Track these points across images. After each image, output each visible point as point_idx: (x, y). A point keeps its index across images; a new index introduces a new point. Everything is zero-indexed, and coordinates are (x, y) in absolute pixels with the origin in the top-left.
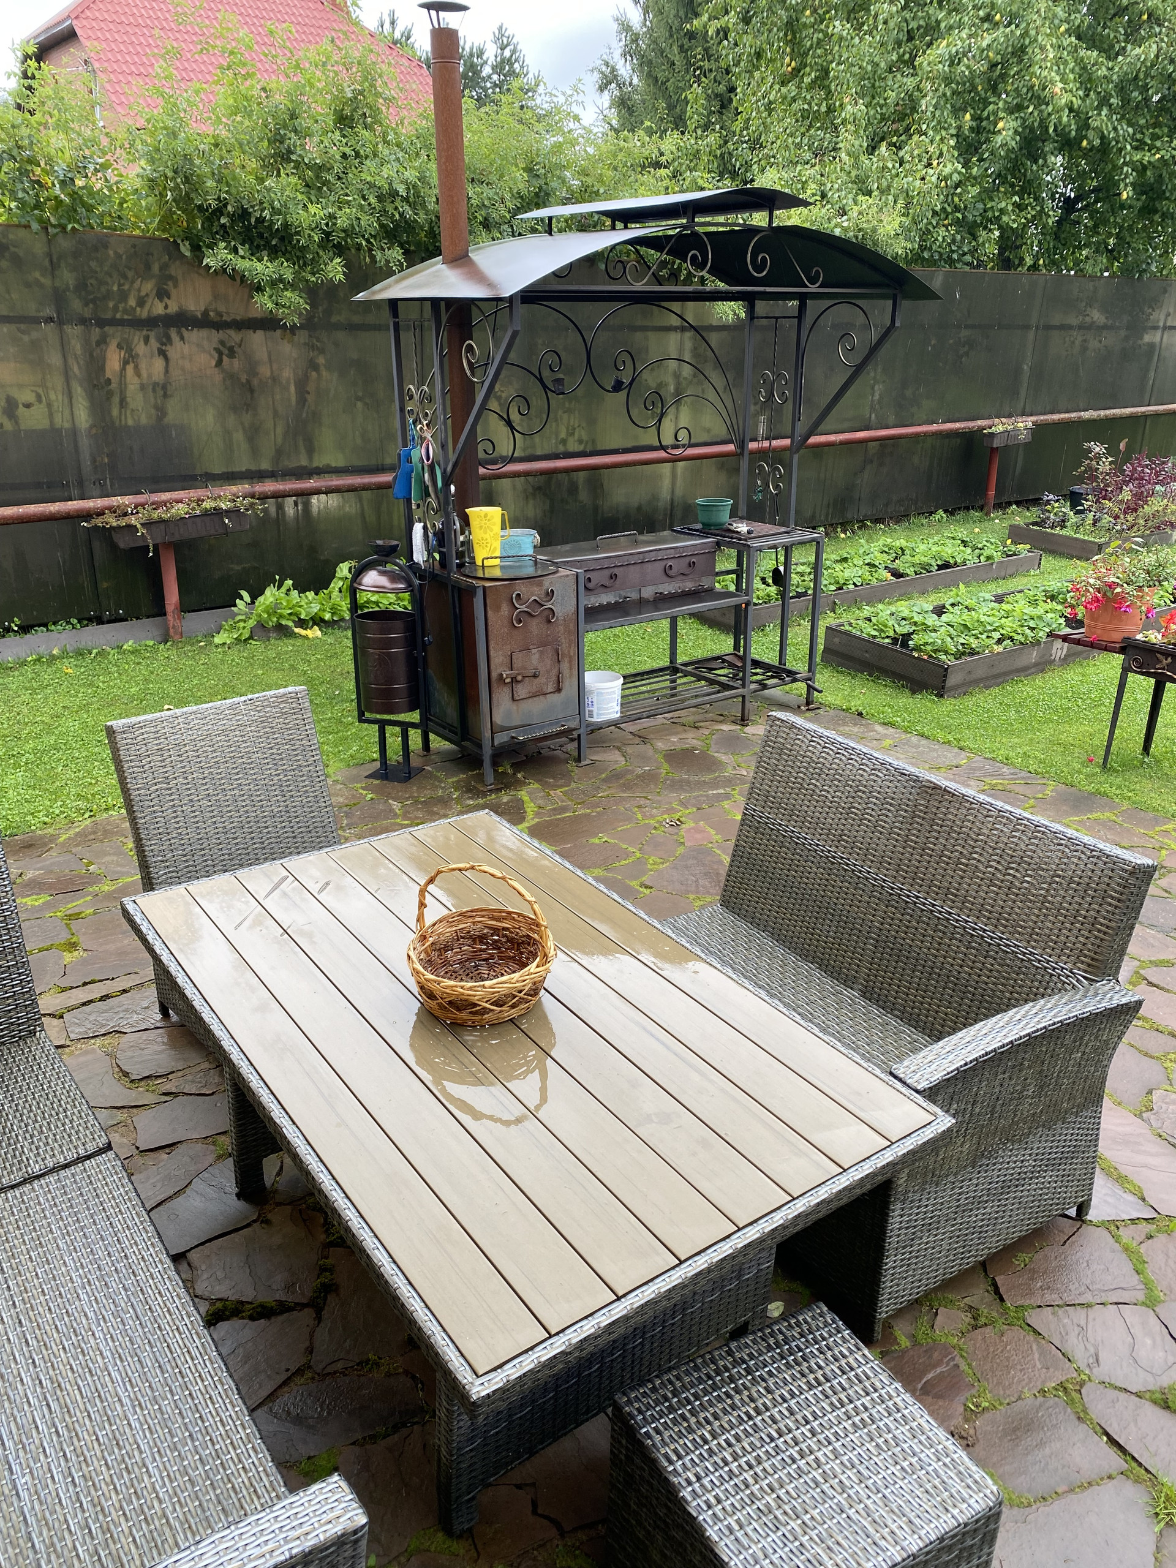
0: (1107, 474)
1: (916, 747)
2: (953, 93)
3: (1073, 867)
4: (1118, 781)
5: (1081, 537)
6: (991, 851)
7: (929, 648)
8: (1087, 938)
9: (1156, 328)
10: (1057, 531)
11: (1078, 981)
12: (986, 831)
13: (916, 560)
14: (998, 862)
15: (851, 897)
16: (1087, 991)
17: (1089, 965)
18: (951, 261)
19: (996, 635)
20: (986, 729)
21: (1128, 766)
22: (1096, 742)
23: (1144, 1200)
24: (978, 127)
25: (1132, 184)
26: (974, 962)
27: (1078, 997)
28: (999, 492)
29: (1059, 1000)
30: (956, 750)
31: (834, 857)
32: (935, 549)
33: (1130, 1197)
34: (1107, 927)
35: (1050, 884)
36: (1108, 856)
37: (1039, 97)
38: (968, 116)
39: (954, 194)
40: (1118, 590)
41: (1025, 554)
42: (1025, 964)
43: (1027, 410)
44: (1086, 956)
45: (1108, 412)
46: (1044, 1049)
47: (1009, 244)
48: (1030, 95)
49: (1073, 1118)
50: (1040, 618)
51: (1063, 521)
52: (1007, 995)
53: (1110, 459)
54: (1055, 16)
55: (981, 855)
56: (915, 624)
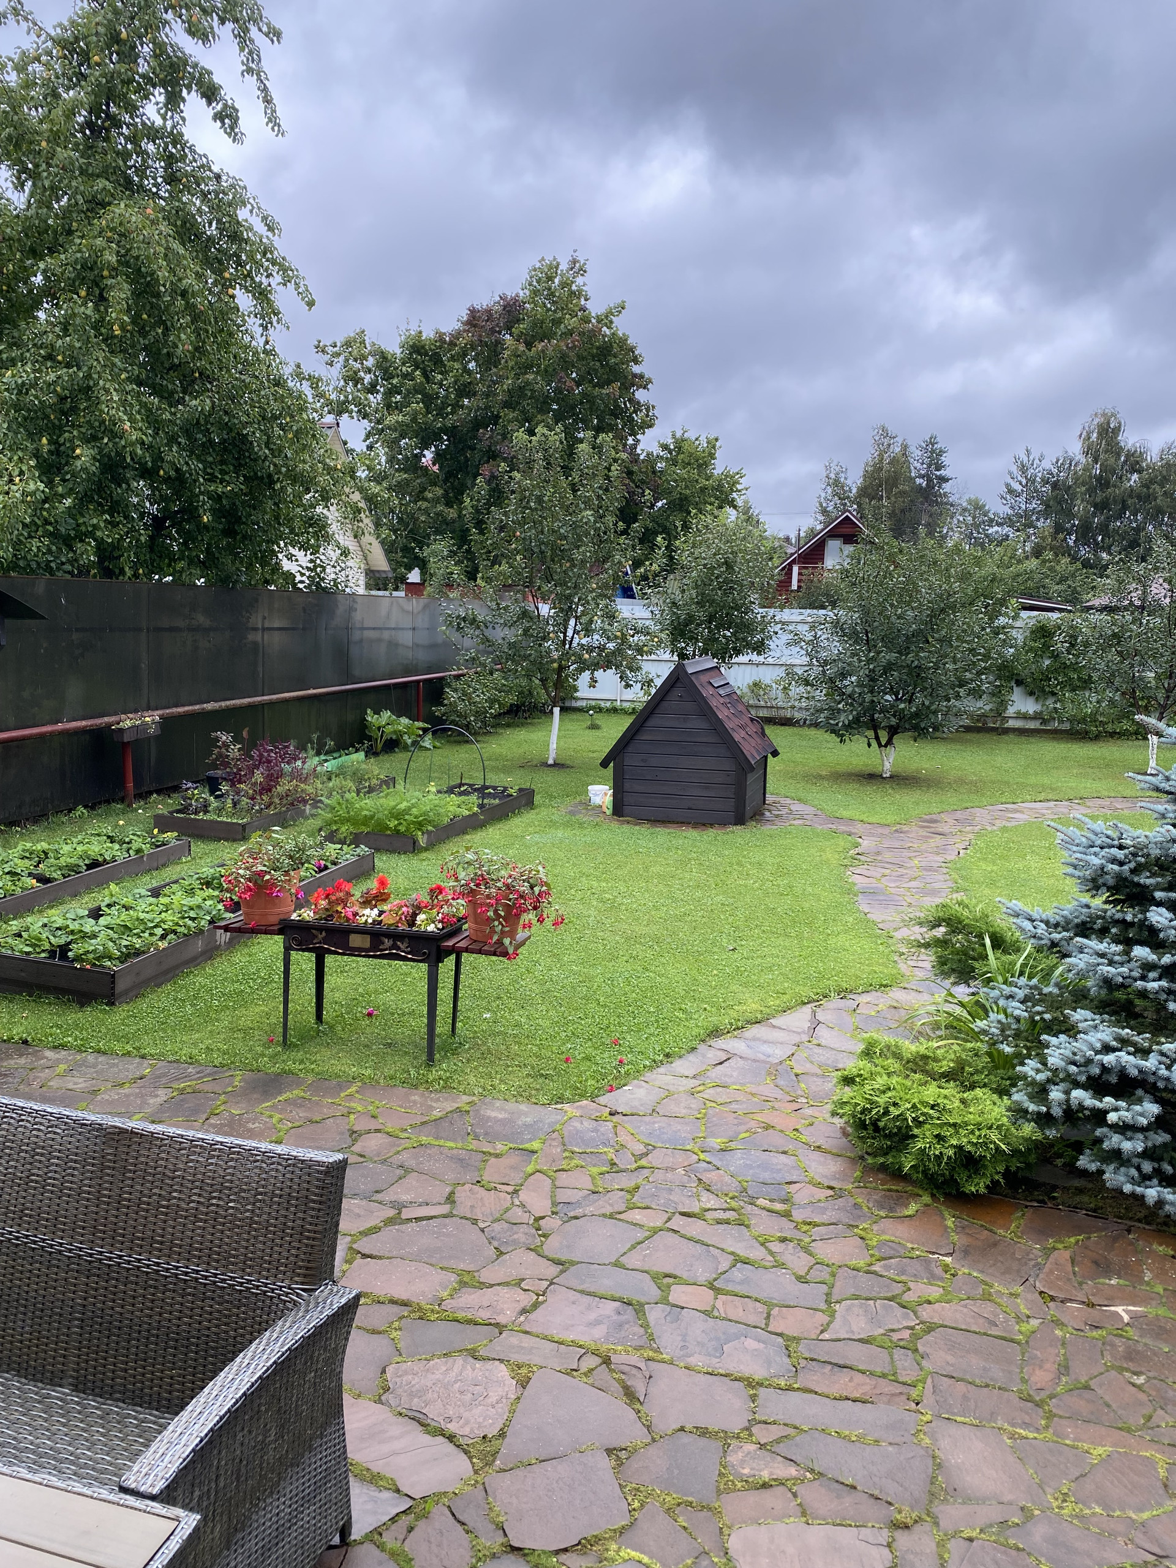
0: (238, 760)
1: (94, 1066)
2: (25, 419)
3: (272, 1181)
4: (300, 1055)
5: (225, 819)
6: (190, 1185)
7: (91, 956)
8: (298, 1249)
9: (256, 629)
10: (201, 816)
11: (298, 1295)
12: (181, 1166)
13: (63, 861)
14: (200, 1195)
15: (44, 1278)
16: (308, 1303)
17: (305, 1276)
18: (48, 568)
19: (159, 932)
20: (165, 1031)
21: (308, 1037)
22: (273, 1020)
23: (398, 1491)
24: (57, 450)
25: (210, 510)
26: (192, 1310)
27: (301, 1315)
28: (138, 783)
29: (284, 1325)
30: (138, 1060)
31: (17, 1238)
32: (80, 848)
33: (387, 1495)
34: (315, 1232)
35: (254, 1204)
36: (303, 1161)
37: (112, 431)
38: (44, 441)
39: (42, 509)
40: (267, 877)
41: (174, 843)
42: (244, 1294)
43: (152, 704)
44: (300, 1268)
45: (228, 703)
46: (278, 1385)
47: (107, 554)
48: (103, 429)
49: (319, 1442)
50: (199, 907)
51: (205, 806)
52: (232, 1333)
53: (239, 746)
54: (114, 365)
55: (180, 1192)
56: (72, 932)
